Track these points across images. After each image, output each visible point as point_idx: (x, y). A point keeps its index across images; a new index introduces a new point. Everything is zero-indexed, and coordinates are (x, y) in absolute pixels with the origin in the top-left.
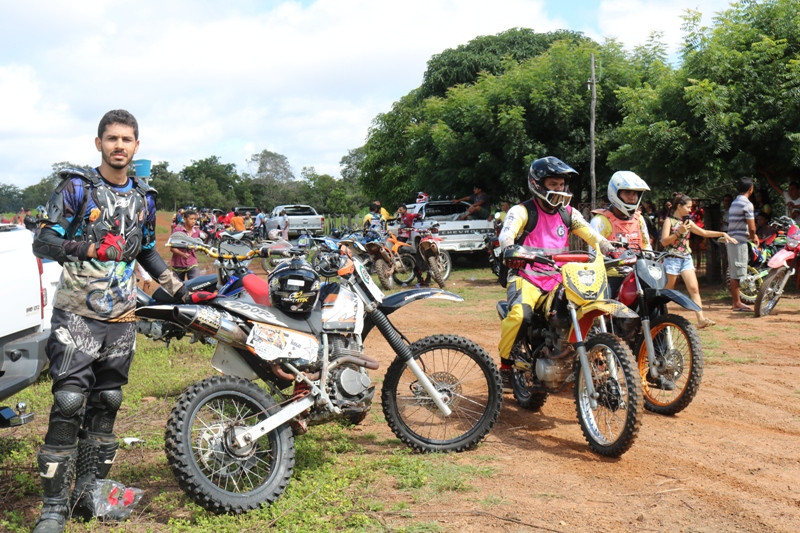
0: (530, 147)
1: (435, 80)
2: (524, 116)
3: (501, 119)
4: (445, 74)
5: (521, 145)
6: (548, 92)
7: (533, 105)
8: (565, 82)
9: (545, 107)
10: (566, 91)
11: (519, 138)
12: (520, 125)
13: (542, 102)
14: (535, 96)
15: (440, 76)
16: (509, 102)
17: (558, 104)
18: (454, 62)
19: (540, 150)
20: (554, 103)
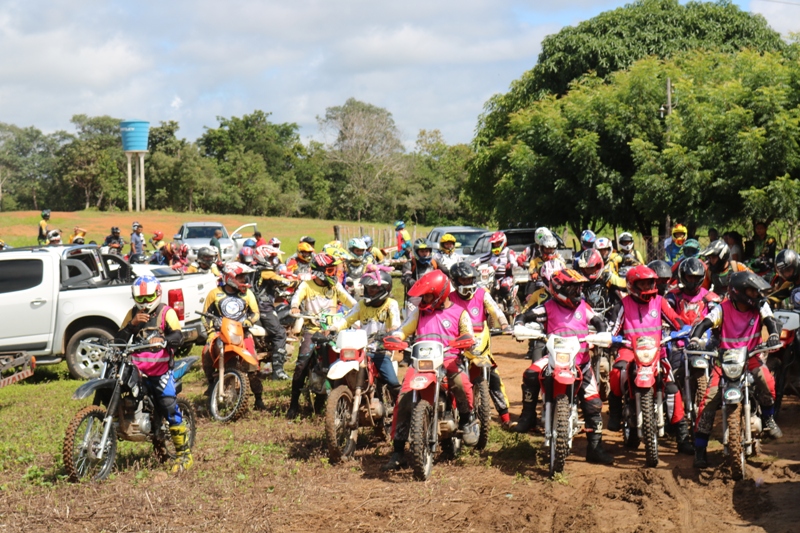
0: (605, 175)
1: (546, 70)
2: (598, 143)
3: (574, 146)
4: (559, 63)
5: (596, 173)
6: (625, 118)
7: (608, 131)
8: (643, 107)
9: (619, 133)
10: (642, 117)
11: (594, 165)
12: (593, 152)
13: (617, 127)
14: (610, 121)
15: (552, 65)
16: (587, 126)
17: (632, 131)
18: (570, 47)
19: (615, 179)
20: (629, 130)
